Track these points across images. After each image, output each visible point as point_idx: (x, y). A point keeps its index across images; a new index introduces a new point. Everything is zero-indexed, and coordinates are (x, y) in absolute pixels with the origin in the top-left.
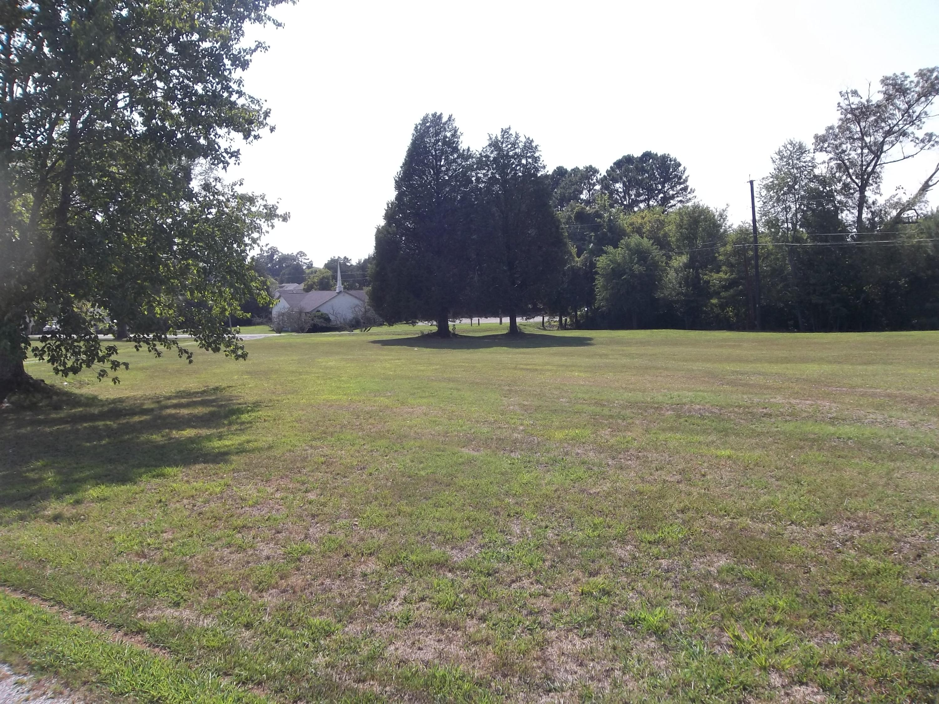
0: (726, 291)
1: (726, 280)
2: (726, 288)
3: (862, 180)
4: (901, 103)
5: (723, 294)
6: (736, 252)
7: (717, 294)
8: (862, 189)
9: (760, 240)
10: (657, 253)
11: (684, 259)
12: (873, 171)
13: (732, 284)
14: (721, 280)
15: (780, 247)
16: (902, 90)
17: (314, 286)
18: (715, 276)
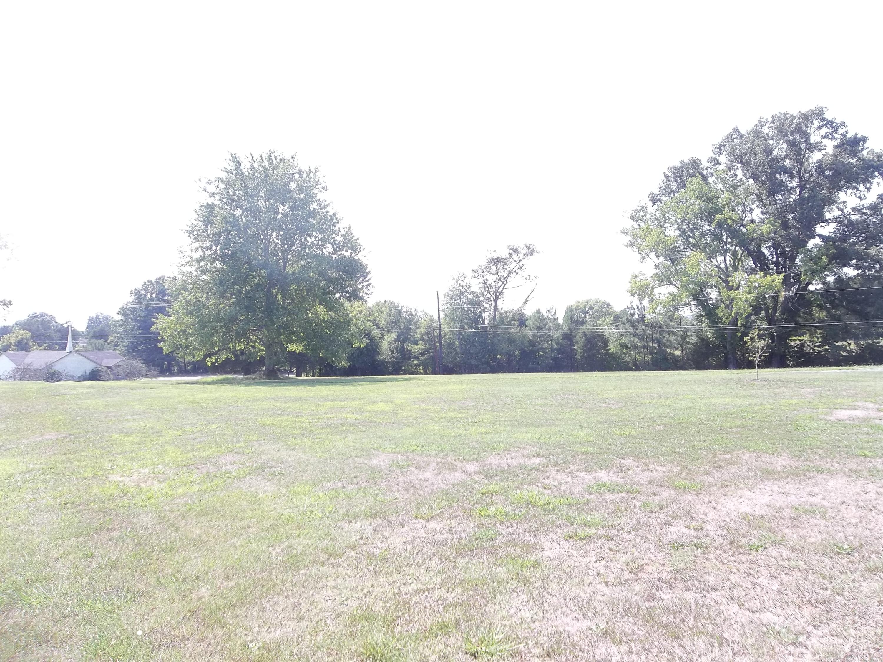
0: (422, 356)
1: (422, 349)
2: (422, 354)
3: (496, 295)
4: (515, 257)
5: (421, 358)
6: (427, 333)
7: (417, 358)
8: (496, 300)
9: (442, 326)
10: (375, 332)
11: (394, 336)
12: (502, 292)
13: (427, 351)
14: (420, 349)
15: (453, 331)
16: (516, 251)
17: (12, 346)
18: (416, 347)
